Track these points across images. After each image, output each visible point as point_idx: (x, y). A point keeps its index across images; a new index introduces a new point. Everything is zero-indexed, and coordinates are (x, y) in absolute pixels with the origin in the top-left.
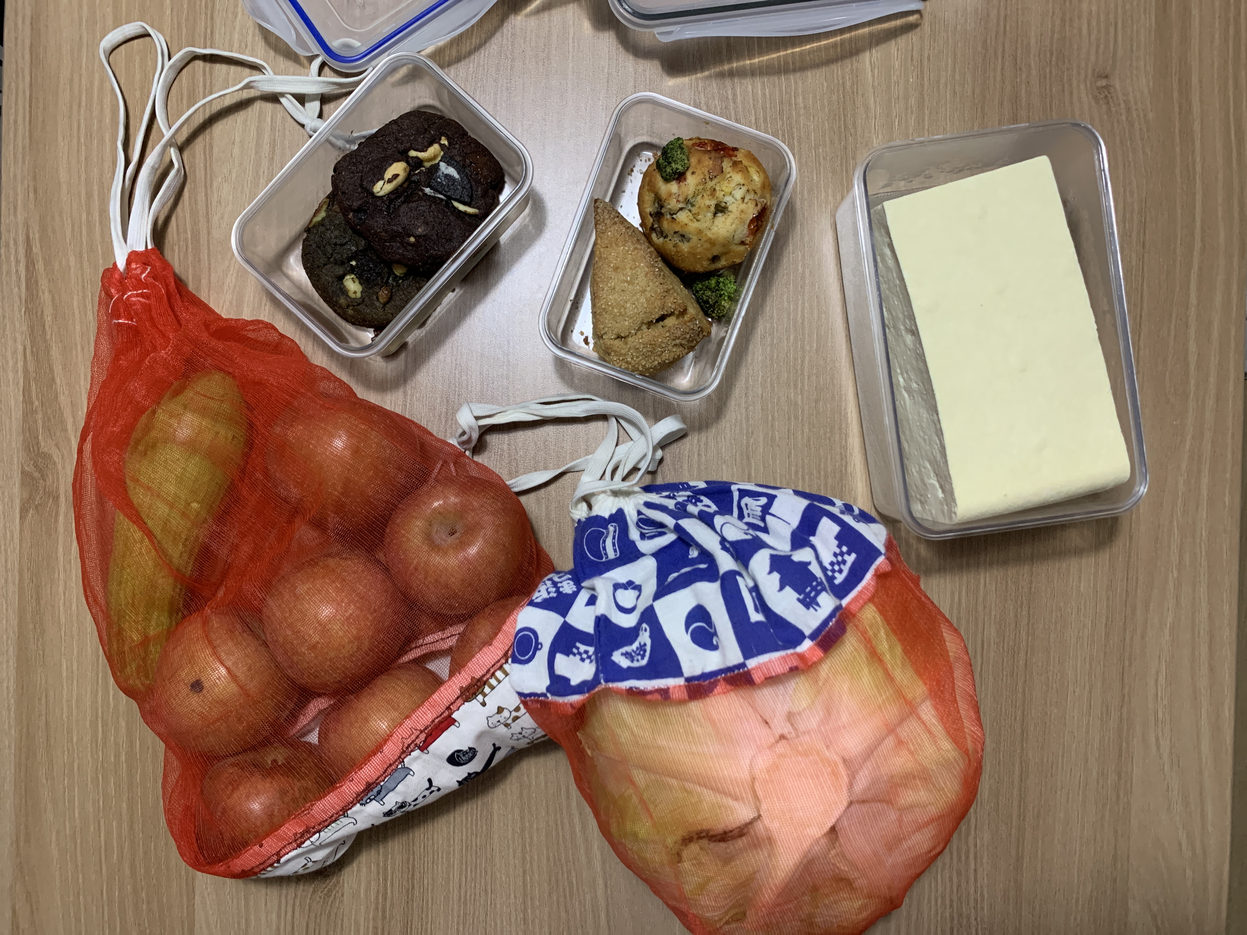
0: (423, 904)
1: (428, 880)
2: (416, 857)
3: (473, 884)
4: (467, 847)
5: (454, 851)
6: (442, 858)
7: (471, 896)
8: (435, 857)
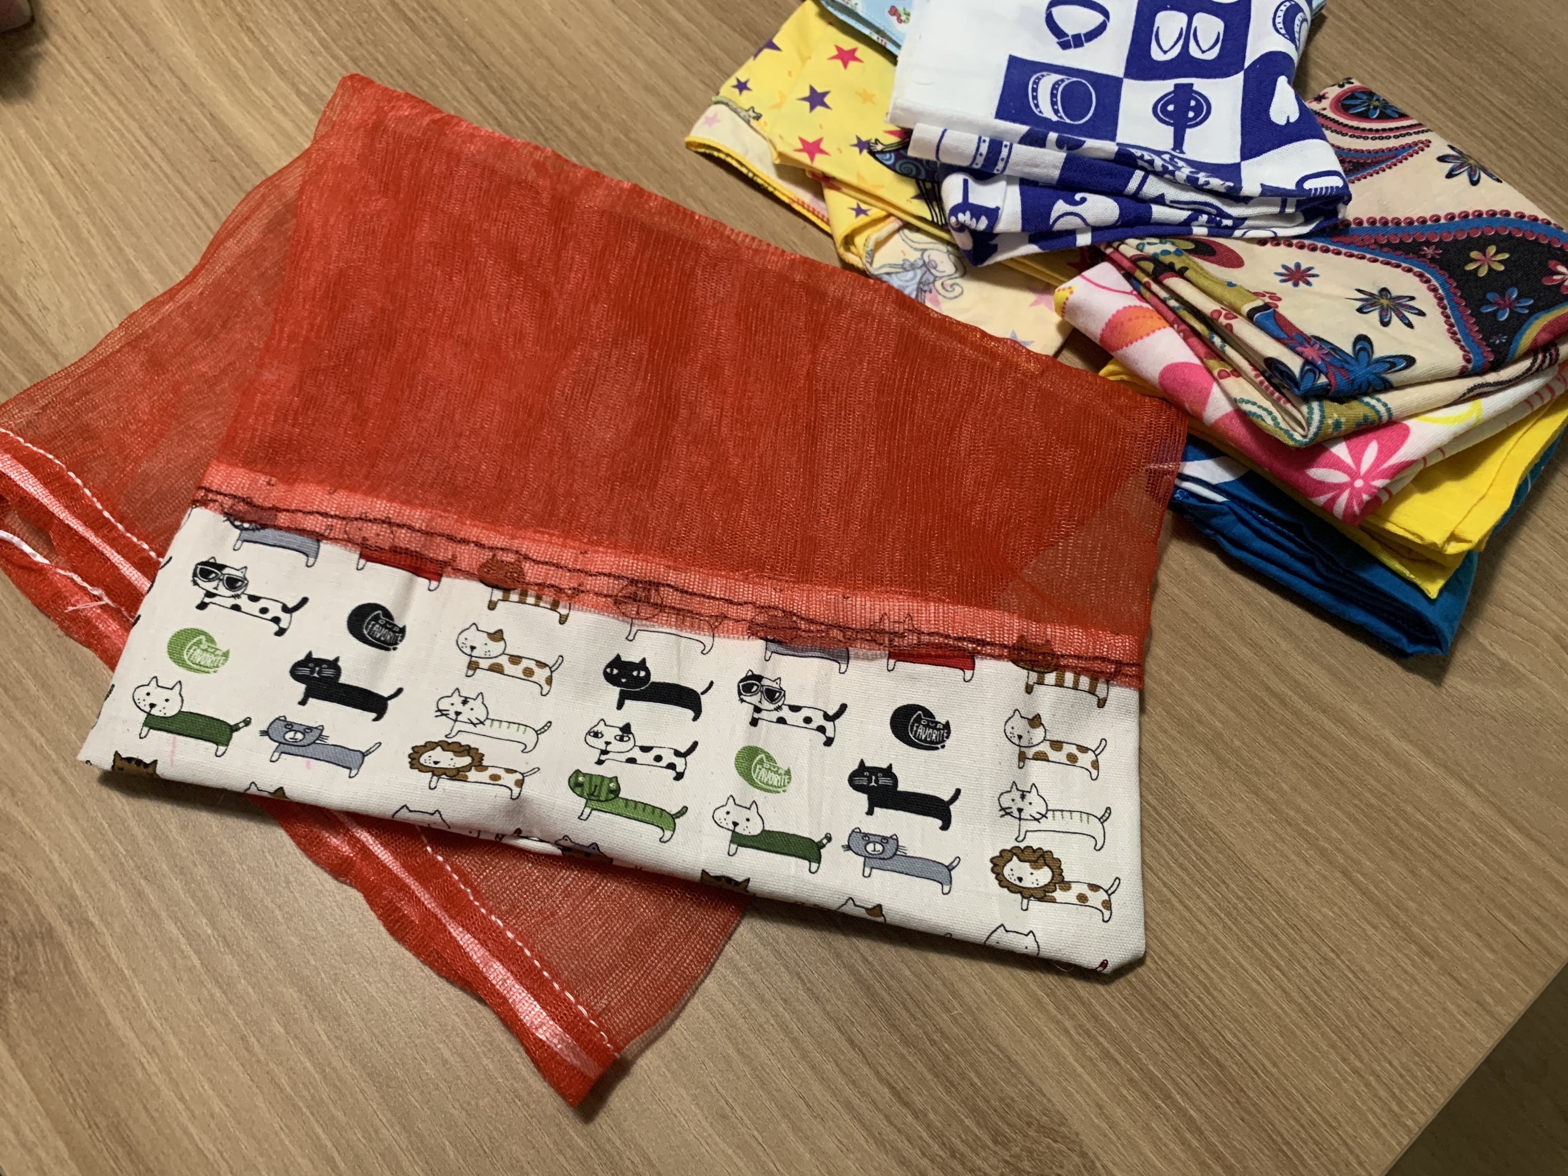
0: (1264, 1082)
1: (1230, 1030)
2: (1174, 1008)
3: (1297, 967)
4: (1229, 915)
5: (1217, 939)
6: (1213, 969)
7: (1314, 991)
8: (1201, 977)
